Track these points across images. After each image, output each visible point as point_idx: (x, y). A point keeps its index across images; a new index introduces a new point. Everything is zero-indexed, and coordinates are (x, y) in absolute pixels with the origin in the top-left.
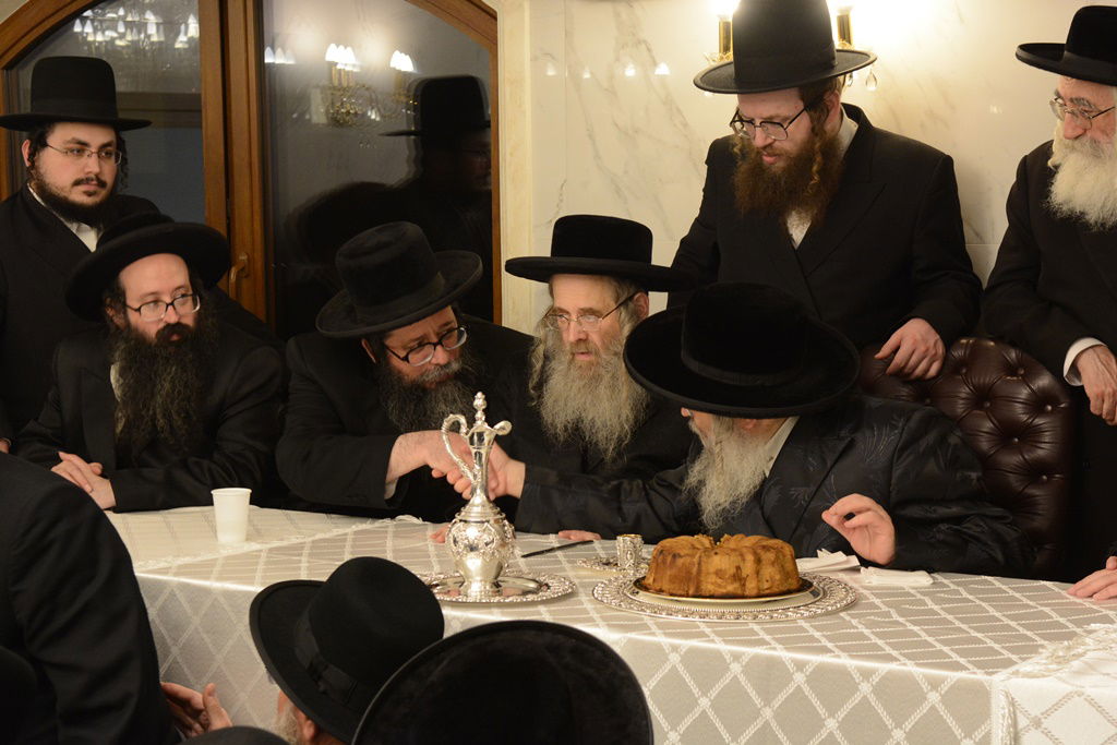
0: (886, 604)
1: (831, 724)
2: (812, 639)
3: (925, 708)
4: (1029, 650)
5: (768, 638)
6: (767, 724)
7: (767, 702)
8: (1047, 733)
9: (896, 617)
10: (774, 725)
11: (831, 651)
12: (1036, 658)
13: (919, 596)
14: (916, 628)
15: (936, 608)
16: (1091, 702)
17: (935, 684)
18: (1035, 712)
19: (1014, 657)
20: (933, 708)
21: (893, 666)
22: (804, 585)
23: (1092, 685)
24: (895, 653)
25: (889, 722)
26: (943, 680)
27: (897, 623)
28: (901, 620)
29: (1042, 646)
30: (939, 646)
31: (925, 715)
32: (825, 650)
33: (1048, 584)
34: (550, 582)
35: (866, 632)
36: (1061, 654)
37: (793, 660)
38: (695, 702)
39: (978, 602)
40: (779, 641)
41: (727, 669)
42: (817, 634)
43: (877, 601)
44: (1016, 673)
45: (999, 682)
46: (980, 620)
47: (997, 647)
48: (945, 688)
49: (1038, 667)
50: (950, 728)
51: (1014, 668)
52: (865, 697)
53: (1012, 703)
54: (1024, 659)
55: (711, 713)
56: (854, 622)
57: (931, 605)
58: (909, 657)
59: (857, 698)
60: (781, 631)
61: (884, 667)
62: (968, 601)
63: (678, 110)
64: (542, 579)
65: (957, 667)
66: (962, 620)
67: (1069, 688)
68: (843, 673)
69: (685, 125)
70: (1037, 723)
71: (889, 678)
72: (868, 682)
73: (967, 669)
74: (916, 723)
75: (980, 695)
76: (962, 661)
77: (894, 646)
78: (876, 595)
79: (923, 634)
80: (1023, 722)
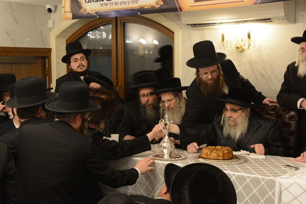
0: (255, 162)
2: (237, 169)
3: (261, 185)
4: (285, 173)
5: (227, 169)
8: (289, 191)
9: (256, 165)
12: (287, 175)
13: (262, 160)
14: (260, 167)
15: (266, 163)
16: (298, 184)
17: (263, 180)
18: (286, 186)
19: (282, 174)
20: (263, 185)
21: (254, 176)
22: (236, 157)
23: (299, 181)
24: (255, 173)
25: (253, 188)
26: (265, 179)
27: (257, 166)
28: (258, 165)
29: (288, 172)
30: (265, 171)
32: (240, 172)
33: (291, 158)
34: (182, 155)
35: (249, 168)
36: (292, 174)
39: (275, 162)
40: (230, 169)
42: (238, 168)
43: (253, 161)
44: (281, 178)
45: (278, 179)
46: (276, 166)
47: (278, 172)
48: (265, 181)
49: (287, 177)
50: (266, 189)
51: (281, 177)
52: (248, 182)
53: (280, 184)
54: (284, 175)
56: (247, 166)
57: (265, 162)
58: (258, 174)
59: (246, 182)
60: (230, 167)
61: (252, 176)
62: (273, 162)
64: (180, 155)
65: (269, 176)
66: (271, 166)
67: (293, 182)
68: (243, 177)
70: (286, 189)
71: (253, 178)
72: (249, 179)
73: (271, 176)
74: (259, 188)
75: (273, 182)
76: (270, 175)
77: (255, 171)
78: (252, 160)
79: (262, 169)
80: (283, 189)
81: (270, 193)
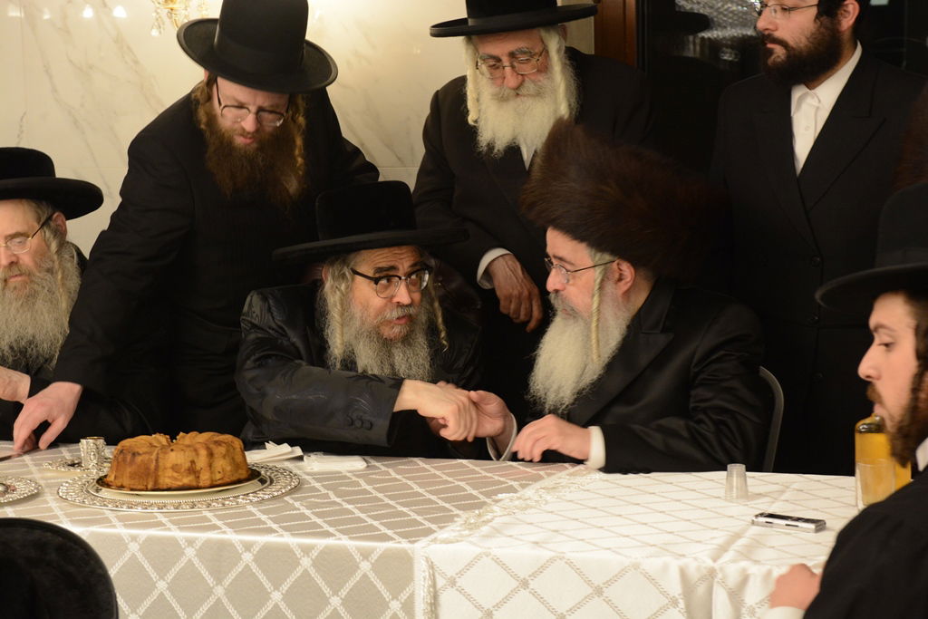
0: (325, 487)
1: (276, 596)
2: (260, 521)
3: (358, 576)
4: (445, 519)
5: (219, 523)
6: (219, 601)
7: (219, 581)
8: (461, 591)
9: (333, 498)
10: (225, 601)
11: (275, 531)
12: (452, 526)
13: (354, 479)
14: (350, 507)
15: (369, 488)
16: (497, 561)
17: (366, 555)
18: (451, 573)
19: (434, 527)
20: (365, 576)
21: (330, 541)
22: (253, 474)
23: (499, 547)
24: (331, 530)
25: (327, 590)
26: (372, 551)
27: (335, 503)
28: (338, 500)
29: (457, 516)
30: (370, 521)
31: (358, 582)
32: (270, 531)
33: (464, 462)
34: (17, 484)
35: (307, 512)
36: (472, 521)
37: (242, 542)
38: (154, 586)
39: (404, 481)
40: (229, 525)
41: (182, 554)
42: (264, 517)
43: (317, 485)
44: (435, 540)
45: (421, 549)
46: (409, 495)
47: (419, 518)
48: (374, 557)
49: (454, 534)
50: (379, 591)
51: (432, 537)
52: (306, 570)
53: (432, 566)
54: (441, 528)
55: (168, 595)
56: (297, 504)
57: (365, 486)
58: (343, 532)
59: (299, 571)
60: (231, 516)
61: (322, 543)
62: (396, 480)
63: (129, 48)
64: (8, 482)
65: (385, 538)
66: (390, 497)
67: (478, 550)
68: (286, 550)
69: (136, 62)
70: (453, 583)
72: (308, 556)
73: (392, 539)
74: (351, 590)
75: (406, 561)
76: (390, 533)
77: (330, 524)
78: (318, 480)
79: (356, 511)
80: (440, 582)
81: (395, 606)
